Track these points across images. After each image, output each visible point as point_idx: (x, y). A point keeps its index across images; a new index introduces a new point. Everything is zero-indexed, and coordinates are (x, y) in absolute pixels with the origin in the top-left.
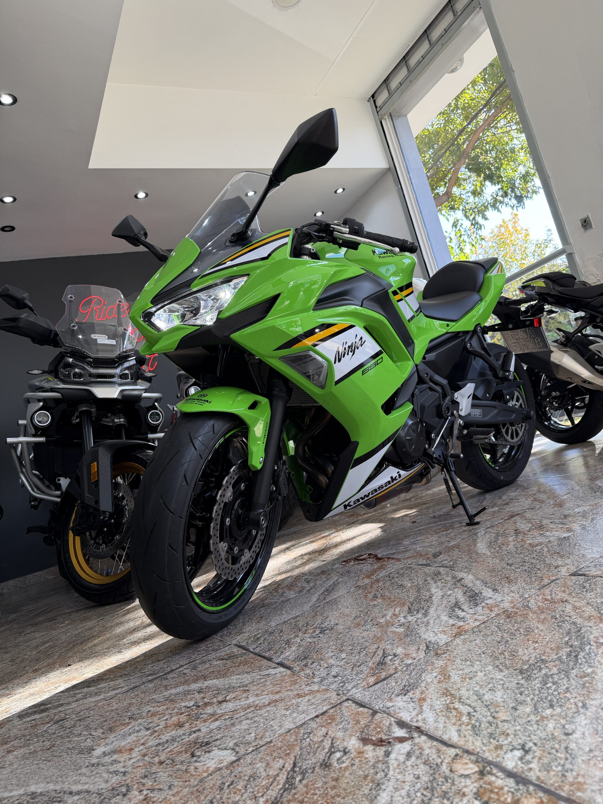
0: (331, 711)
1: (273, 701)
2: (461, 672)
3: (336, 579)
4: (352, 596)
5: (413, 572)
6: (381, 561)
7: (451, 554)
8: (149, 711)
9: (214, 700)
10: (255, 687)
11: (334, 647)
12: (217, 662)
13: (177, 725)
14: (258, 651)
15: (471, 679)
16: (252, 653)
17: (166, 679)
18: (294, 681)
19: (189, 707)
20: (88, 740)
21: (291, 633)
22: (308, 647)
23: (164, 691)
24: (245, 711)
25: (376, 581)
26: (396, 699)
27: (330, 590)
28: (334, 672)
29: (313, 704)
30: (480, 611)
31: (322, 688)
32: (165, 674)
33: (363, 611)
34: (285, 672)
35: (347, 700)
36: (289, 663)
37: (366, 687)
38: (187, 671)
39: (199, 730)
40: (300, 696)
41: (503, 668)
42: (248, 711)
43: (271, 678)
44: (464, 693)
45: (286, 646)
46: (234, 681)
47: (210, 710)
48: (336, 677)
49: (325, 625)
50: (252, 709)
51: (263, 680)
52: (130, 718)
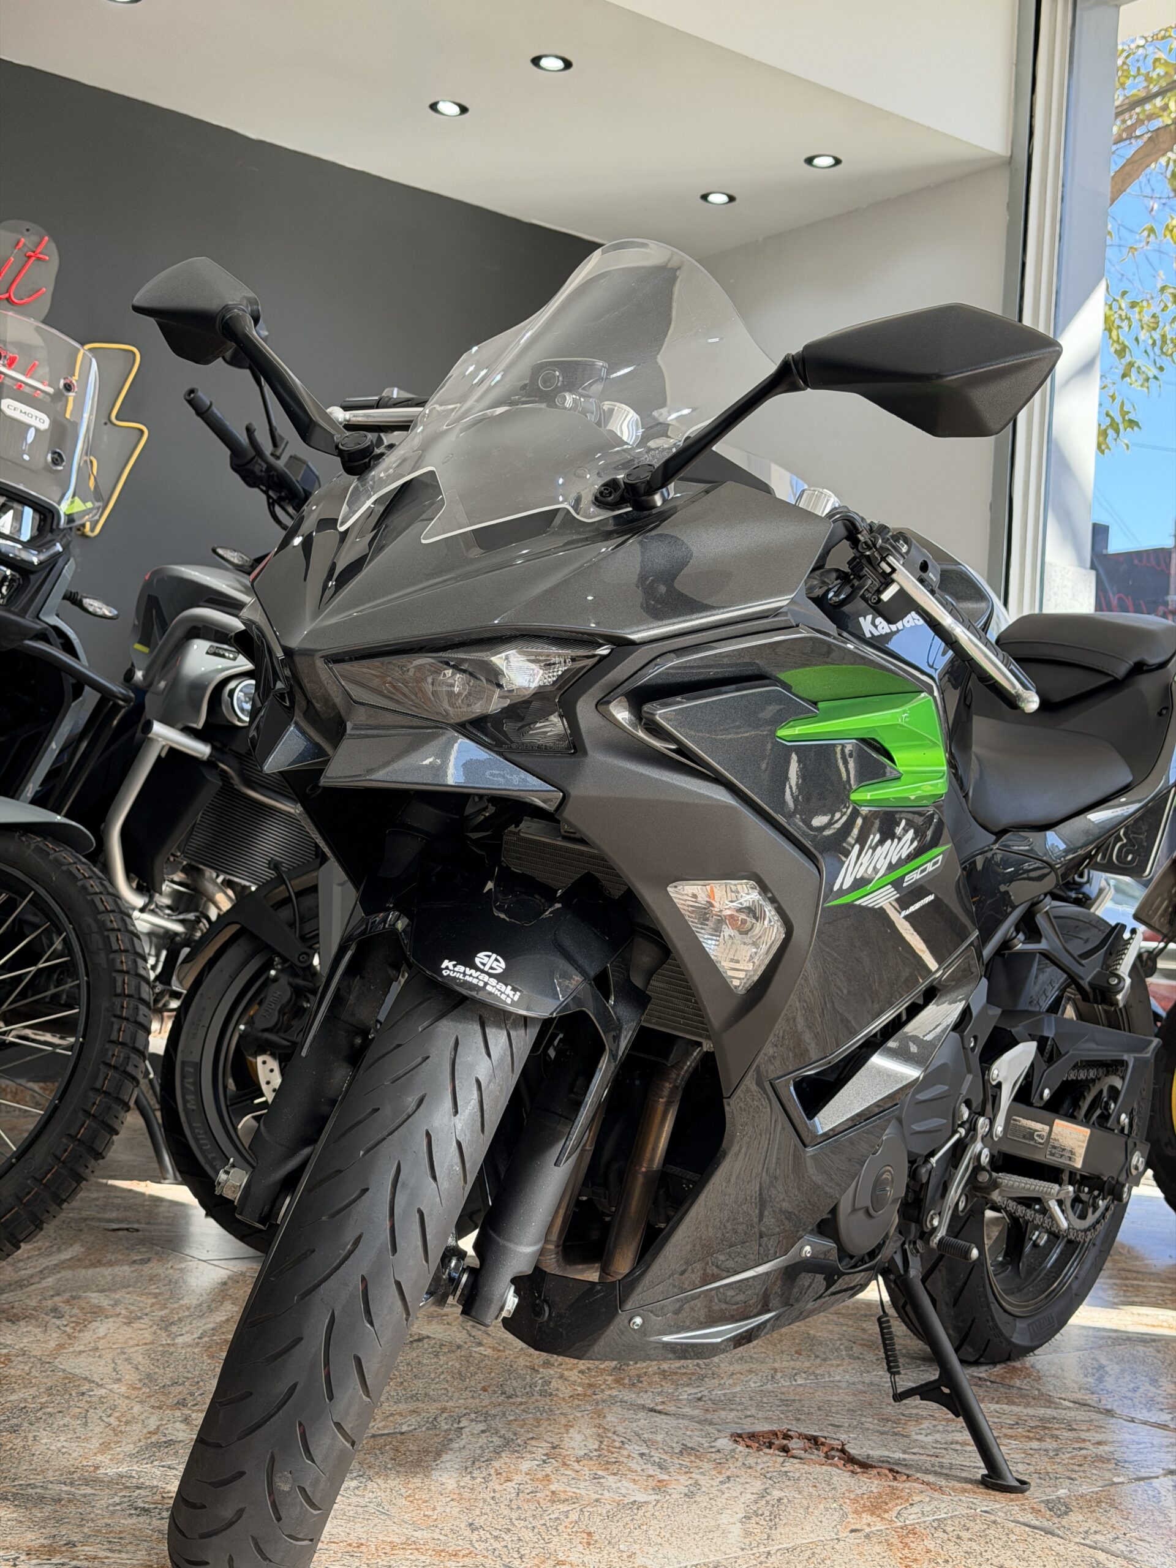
3: (758, 1486)
4: (860, 1554)
5: (1014, 1538)
6: (874, 1472)
7: (1103, 1519)
25: (909, 1532)
27: (766, 1514)
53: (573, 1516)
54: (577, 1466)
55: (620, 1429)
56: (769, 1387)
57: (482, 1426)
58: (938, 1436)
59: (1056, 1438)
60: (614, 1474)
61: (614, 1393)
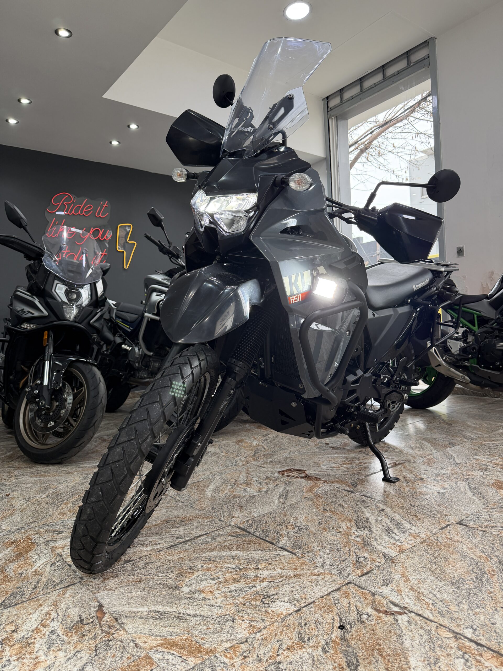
0: (343, 588)
1: (297, 575)
2: (415, 577)
3: (283, 486)
4: (306, 505)
5: (343, 495)
6: (311, 479)
7: (365, 487)
8: (202, 566)
9: (249, 566)
10: (275, 563)
11: (316, 543)
12: (230, 538)
13: (234, 580)
14: (258, 535)
15: (424, 583)
16: (254, 535)
17: (196, 543)
18: (302, 563)
19: (233, 569)
20: (168, 580)
21: (275, 525)
22: (296, 539)
23: (201, 553)
24: (280, 578)
25: (319, 496)
26: (382, 588)
27: (284, 495)
28: (328, 562)
29: (327, 581)
30: (408, 537)
31: (327, 572)
32: (191, 539)
33: (322, 519)
34: (292, 556)
35: (350, 583)
36: (289, 549)
37: (357, 576)
38: (209, 540)
39: (255, 586)
40: (315, 575)
41: (440, 580)
42: (282, 579)
43: (283, 558)
44: (424, 591)
45: (278, 535)
46: (255, 555)
47: (252, 573)
48: (331, 565)
49: (299, 524)
50: (285, 578)
51: (278, 558)
52: (190, 569)
53: (238, 502)
54: (241, 486)
55: (252, 473)
56: (289, 456)
57: (219, 477)
58: (327, 466)
59: (355, 463)
60: (249, 487)
61: (252, 462)
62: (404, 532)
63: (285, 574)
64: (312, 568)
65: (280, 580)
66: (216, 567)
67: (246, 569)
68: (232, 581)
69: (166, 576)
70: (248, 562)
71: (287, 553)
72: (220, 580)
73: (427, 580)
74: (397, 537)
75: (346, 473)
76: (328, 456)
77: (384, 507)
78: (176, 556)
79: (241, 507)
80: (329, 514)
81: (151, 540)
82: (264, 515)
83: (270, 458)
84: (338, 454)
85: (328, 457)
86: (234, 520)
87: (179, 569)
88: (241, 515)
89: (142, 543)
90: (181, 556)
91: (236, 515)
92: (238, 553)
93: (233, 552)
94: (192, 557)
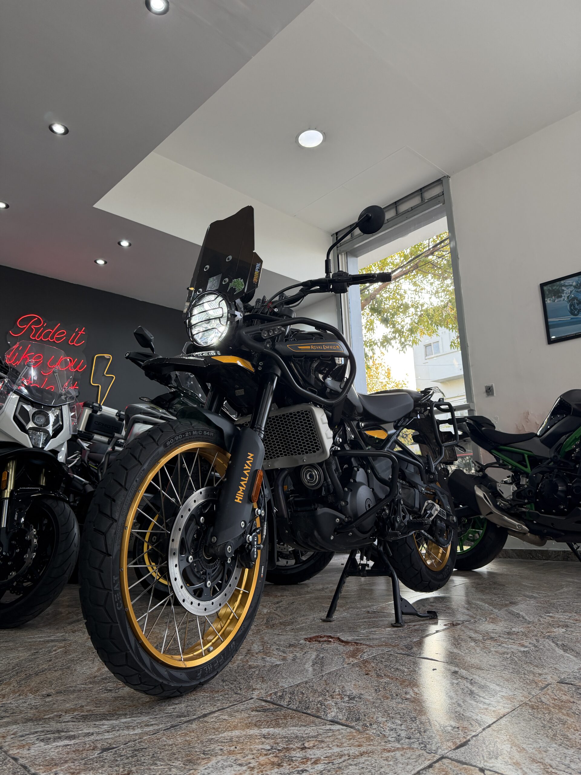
0: (437, 765)
1: (363, 753)
3: (315, 653)
4: (352, 671)
5: (398, 659)
6: (350, 644)
7: (423, 649)
8: (221, 749)
9: (291, 746)
10: (328, 739)
11: (379, 713)
12: (254, 713)
13: (273, 764)
14: (295, 708)
15: (545, 752)
16: (288, 708)
17: (206, 722)
18: (366, 737)
19: (269, 750)
20: (173, 770)
21: (316, 696)
22: (350, 710)
23: (217, 733)
24: (340, 758)
25: (365, 662)
26: (490, 761)
27: (320, 662)
28: (403, 734)
29: (409, 758)
30: (501, 700)
31: (405, 747)
32: (200, 717)
33: (378, 686)
34: (349, 730)
35: (442, 758)
36: (343, 722)
37: (450, 749)
38: (226, 717)
39: (306, 770)
40: (389, 751)
41: (567, 747)
42: (343, 759)
43: (337, 733)
44: (550, 762)
45: (323, 707)
46: (295, 731)
47: (298, 754)
48: (409, 738)
49: (348, 693)
50: (347, 757)
51: (330, 734)
52: (204, 754)
53: (257, 672)
54: (257, 656)
55: (269, 642)
58: (367, 630)
60: (269, 656)
61: (266, 631)
62: (494, 696)
63: (346, 752)
64: (383, 744)
65: (341, 760)
66: (243, 749)
67: (288, 749)
68: (269, 766)
69: (169, 765)
70: (289, 741)
71: (341, 727)
72: (251, 765)
73: (549, 749)
74: (487, 701)
75: (394, 636)
76: (365, 620)
77: (457, 669)
78: (180, 740)
79: (263, 678)
80: (387, 680)
81: (139, 721)
82: (297, 685)
83: (287, 626)
84: (377, 618)
85: (365, 622)
86: (256, 693)
87: (187, 755)
88: (264, 686)
89: (126, 725)
90: (188, 739)
91: (258, 686)
92: (271, 730)
93: (263, 730)
94: (204, 738)
